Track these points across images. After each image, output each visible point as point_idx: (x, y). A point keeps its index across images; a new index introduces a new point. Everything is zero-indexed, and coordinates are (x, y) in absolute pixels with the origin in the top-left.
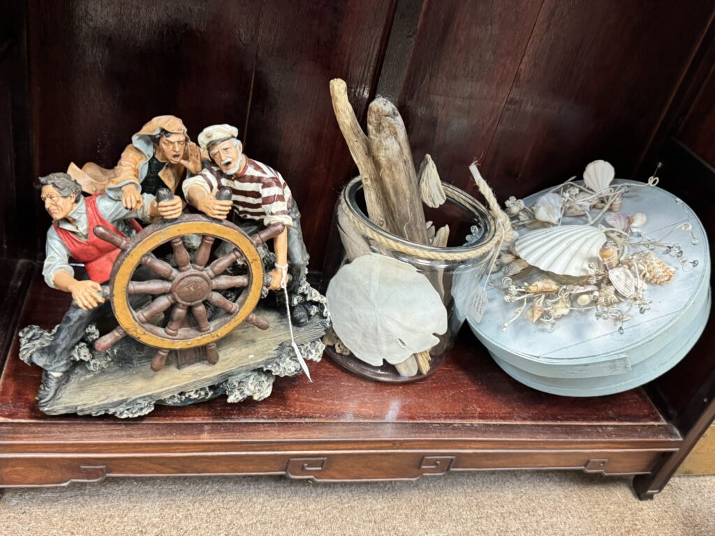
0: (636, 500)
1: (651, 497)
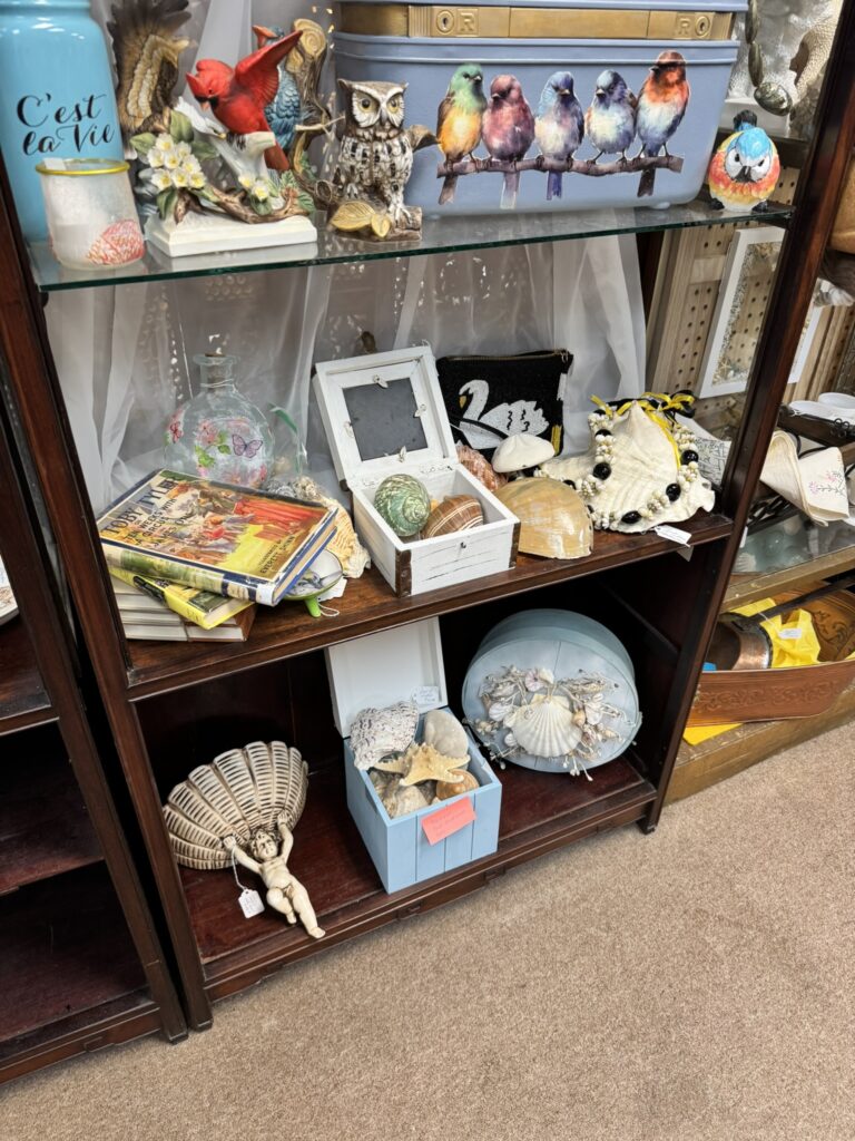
0: (643, 836)
1: (653, 830)
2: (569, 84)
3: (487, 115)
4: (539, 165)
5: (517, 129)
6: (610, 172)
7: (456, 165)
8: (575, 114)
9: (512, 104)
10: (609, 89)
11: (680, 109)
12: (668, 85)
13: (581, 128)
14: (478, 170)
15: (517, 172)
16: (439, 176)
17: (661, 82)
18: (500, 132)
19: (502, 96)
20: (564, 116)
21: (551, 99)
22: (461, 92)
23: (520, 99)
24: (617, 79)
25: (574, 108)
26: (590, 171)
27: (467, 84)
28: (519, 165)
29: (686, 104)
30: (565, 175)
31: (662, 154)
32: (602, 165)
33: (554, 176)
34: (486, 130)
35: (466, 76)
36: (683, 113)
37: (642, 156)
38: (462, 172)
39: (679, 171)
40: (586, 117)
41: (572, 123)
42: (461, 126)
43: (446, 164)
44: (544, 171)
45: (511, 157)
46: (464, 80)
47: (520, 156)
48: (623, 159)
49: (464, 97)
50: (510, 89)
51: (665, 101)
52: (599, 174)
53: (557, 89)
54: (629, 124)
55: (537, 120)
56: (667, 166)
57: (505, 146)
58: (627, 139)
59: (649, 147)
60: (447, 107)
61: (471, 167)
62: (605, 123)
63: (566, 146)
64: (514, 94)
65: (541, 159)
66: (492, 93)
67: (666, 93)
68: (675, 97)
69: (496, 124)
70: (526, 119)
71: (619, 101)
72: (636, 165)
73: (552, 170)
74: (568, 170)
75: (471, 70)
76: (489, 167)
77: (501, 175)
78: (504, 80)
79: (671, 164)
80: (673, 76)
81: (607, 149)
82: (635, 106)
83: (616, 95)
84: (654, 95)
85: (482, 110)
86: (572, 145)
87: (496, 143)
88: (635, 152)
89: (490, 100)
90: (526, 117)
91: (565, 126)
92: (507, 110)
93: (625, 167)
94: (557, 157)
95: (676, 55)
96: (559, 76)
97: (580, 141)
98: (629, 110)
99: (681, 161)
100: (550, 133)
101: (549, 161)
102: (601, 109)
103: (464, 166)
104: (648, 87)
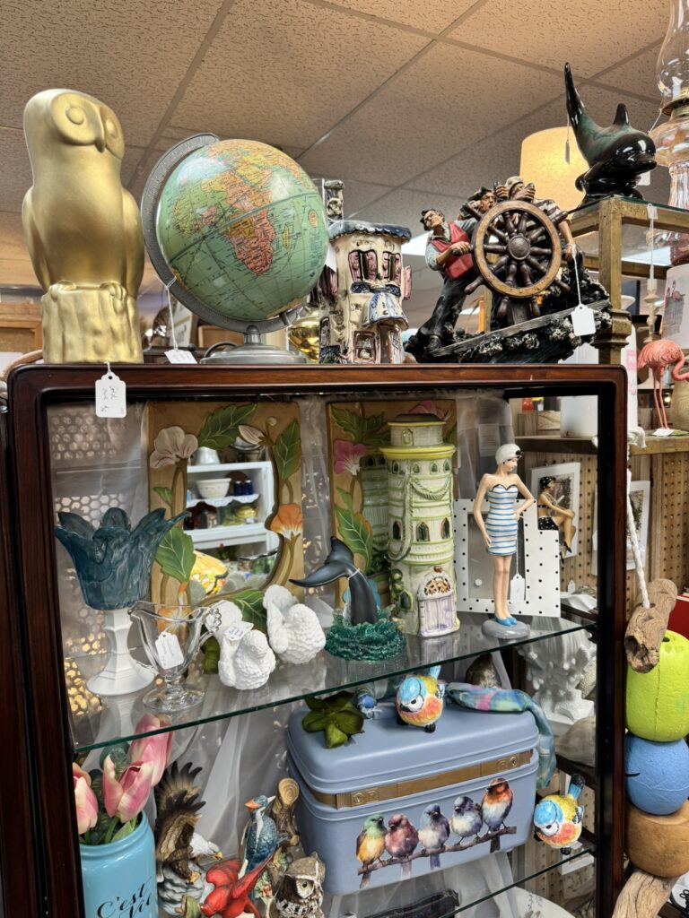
2: (437, 809)
3: (387, 838)
4: (424, 854)
5: (408, 839)
6: (471, 846)
7: (370, 866)
8: (443, 823)
9: (402, 827)
10: (462, 806)
11: (508, 803)
12: (498, 794)
13: (448, 829)
14: (384, 866)
15: (410, 861)
16: (359, 874)
17: (494, 793)
18: (397, 843)
19: (396, 826)
20: (436, 825)
21: (427, 819)
22: (370, 829)
23: (408, 824)
24: (466, 800)
25: (441, 820)
26: (457, 848)
27: (374, 824)
28: (410, 857)
29: (512, 799)
30: (441, 855)
31: (502, 827)
32: (463, 844)
33: (434, 858)
34: (388, 844)
35: (373, 820)
36: (511, 804)
37: (490, 832)
38: (374, 868)
39: (515, 833)
40: (450, 822)
41: (442, 828)
42: (372, 845)
43: (363, 867)
44: (427, 856)
45: (405, 855)
46: (372, 823)
47: (411, 852)
48: (478, 838)
49: (373, 830)
50: (400, 821)
51: (498, 802)
52: (463, 849)
53: (430, 813)
54: (478, 820)
55: (419, 832)
56: (507, 833)
57: (401, 850)
58: (478, 827)
59: (493, 827)
60: (362, 838)
61: (380, 865)
62: (462, 823)
63: (439, 840)
64: (403, 822)
65: (424, 851)
66: (390, 824)
67: (498, 798)
68: (505, 798)
69: (393, 840)
70: (412, 834)
71: (469, 810)
72: (487, 838)
73: (432, 854)
74: (443, 852)
75: (376, 817)
76: (391, 862)
77: (399, 865)
78: (396, 817)
79: (508, 831)
80: (502, 788)
81: (466, 835)
82: (480, 810)
83: (467, 807)
84: (491, 801)
85: (384, 835)
86: (443, 839)
87: (395, 849)
88: (485, 831)
89: (389, 829)
90: (412, 832)
91: (437, 831)
92: (400, 832)
93: (479, 841)
94: (435, 847)
95: (500, 780)
96: (430, 807)
97: (448, 835)
98: (477, 812)
99: (515, 828)
100: (428, 836)
101: (429, 851)
102: (459, 816)
103: (376, 865)
104: (486, 798)
